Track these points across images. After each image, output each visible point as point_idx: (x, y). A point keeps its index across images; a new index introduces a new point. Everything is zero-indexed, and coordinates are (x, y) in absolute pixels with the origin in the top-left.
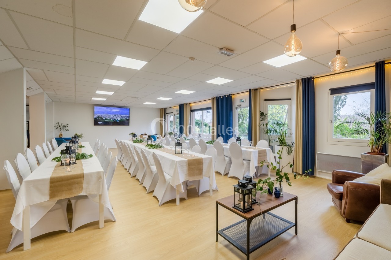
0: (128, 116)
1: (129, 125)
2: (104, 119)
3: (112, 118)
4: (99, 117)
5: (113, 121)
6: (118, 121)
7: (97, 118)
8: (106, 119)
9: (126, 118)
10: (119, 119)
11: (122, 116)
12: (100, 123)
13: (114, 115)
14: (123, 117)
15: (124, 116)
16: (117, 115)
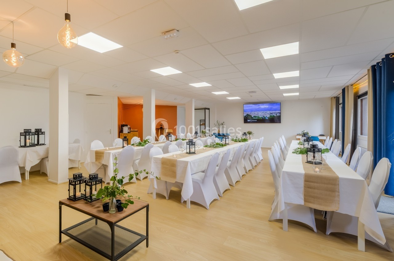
0: (278, 112)
1: (280, 123)
2: (253, 116)
3: (261, 115)
4: (248, 115)
5: (262, 119)
6: (267, 118)
7: (247, 116)
8: (254, 117)
9: (276, 115)
10: (268, 116)
11: (272, 112)
12: (249, 121)
13: (262, 112)
14: (272, 114)
15: (274, 112)
16: (265, 112)
